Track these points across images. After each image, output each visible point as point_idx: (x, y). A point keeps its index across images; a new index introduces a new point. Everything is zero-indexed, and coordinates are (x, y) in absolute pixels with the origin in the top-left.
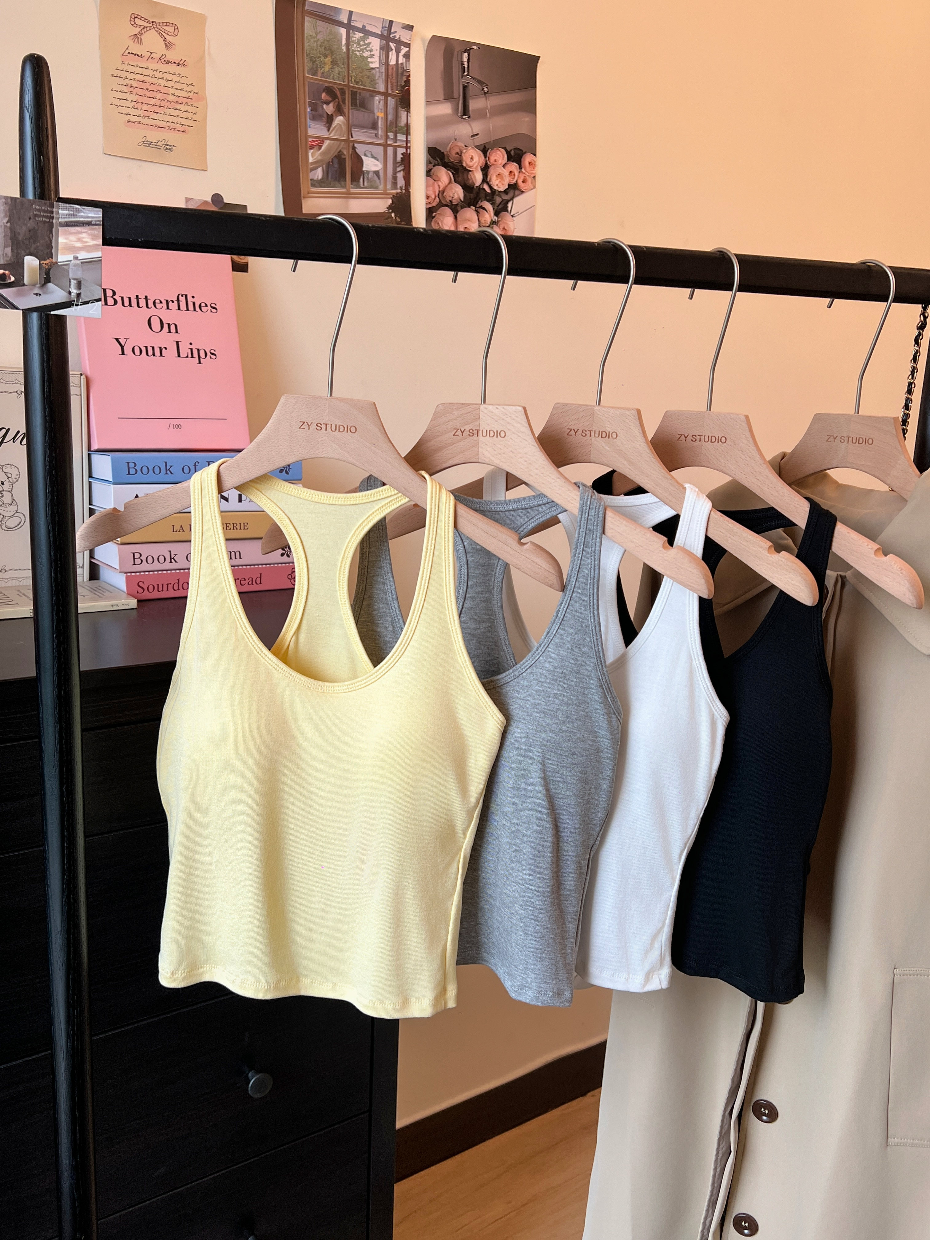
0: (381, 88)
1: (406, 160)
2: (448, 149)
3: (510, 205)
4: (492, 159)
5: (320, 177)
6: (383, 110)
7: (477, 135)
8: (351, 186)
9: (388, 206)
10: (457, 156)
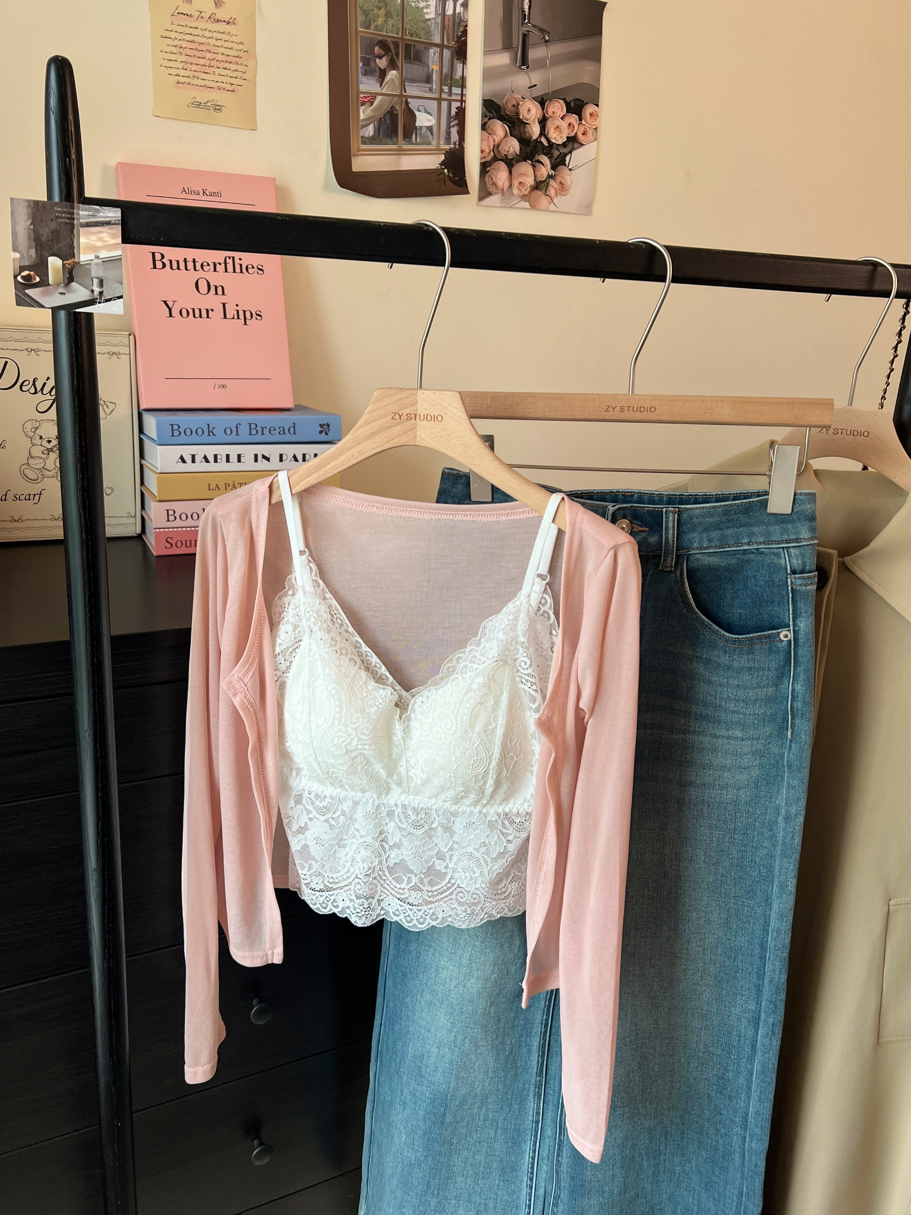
0: (437, 39)
1: (461, 114)
2: (505, 101)
3: (568, 158)
4: (550, 111)
5: (371, 134)
6: (438, 63)
7: (535, 86)
8: (403, 142)
9: (440, 162)
10: (514, 108)
